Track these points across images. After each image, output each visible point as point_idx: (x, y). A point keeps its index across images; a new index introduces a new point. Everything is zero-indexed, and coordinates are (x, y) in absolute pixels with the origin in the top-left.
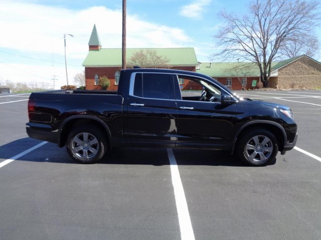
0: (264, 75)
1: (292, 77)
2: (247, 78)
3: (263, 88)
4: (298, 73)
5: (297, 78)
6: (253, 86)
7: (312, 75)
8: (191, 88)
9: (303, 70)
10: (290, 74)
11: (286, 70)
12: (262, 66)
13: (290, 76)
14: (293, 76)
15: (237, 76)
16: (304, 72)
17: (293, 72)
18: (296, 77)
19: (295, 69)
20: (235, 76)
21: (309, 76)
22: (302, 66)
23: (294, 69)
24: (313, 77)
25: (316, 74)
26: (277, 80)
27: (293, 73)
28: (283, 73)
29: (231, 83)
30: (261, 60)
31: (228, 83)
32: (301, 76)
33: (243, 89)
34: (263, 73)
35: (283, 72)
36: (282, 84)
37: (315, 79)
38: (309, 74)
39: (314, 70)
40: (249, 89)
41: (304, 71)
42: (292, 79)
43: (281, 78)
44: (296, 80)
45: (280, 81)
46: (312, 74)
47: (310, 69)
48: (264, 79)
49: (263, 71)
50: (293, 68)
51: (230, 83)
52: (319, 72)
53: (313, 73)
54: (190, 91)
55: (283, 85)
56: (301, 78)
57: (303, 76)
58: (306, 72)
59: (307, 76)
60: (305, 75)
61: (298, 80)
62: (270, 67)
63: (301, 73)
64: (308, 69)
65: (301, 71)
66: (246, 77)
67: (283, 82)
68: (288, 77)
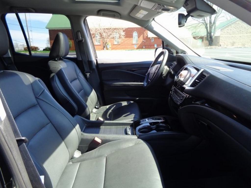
0: (209, 34)
1: (233, 37)
3: (208, 46)
4: (238, 32)
5: (236, 37)
8: (144, 47)
9: (242, 29)
10: (231, 34)
11: (228, 30)
12: (208, 26)
14: (233, 35)
17: (233, 32)
19: (236, 29)
22: (242, 26)
23: (234, 28)
26: (220, 39)
28: (224, 32)
30: (207, 20)
32: (240, 35)
34: (208, 32)
36: (224, 42)
38: (247, 33)
41: (244, 31)
43: (223, 37)
44: (236, 39)
45: (221, 40)
46: (250, 33)
47: (249, 29)
48: (210, 38)
49: (209, 31)
54: (143, 49)
56: (241, 37)
57: (242, 35)
58: (245, 31)
59: (246, 35)
60: (244, 34)
61: (238, 39)
62: (215, 27)
63: (241, 33)
64: (247, 28)
65: (241, 30)
67: (225, 40)
68: (229, 36)
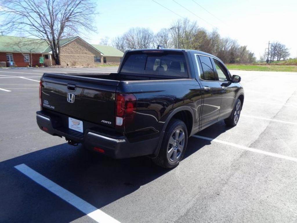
2: (33, 54)
3: (56, 65)
4: (75, 52)
5: (75, 57)
6: (40, 63)
7: (85, 55)
9: (79, 50)
11: (66, 49)
13: (69, 54)
14: (72, 55)
15: (21, 52)
16: (79, 52)
18: (74, 55)
19: (73, 48)
20: (18, 52)
21: (84, 55)
22: (78, 47)
24: (86, 56)
25: (88, 54)
27: (72, 52)
29: (13, 59)
31: (9, 59)
33: (30, 66)
35: (64, 50)
36: (65, 61)
37: (88, 58)
38: (83, 53)
39: (87, 50)
40: (37, 66)
42: (72, 57)
43: (63, 56)
47: (84, 50)
50: (71, 47)
51: (11, 59)
52: (90, 52)
53: (86, 53)
55: (65, 63)
56: (78, 56)
57: (79, 55)
58: (81, 52)
59: (82, 55)
61: (76, 58)
64: (82, 49)
65: (77, 51)
66: (31, 53)
